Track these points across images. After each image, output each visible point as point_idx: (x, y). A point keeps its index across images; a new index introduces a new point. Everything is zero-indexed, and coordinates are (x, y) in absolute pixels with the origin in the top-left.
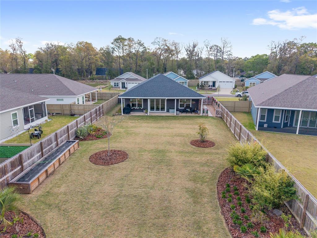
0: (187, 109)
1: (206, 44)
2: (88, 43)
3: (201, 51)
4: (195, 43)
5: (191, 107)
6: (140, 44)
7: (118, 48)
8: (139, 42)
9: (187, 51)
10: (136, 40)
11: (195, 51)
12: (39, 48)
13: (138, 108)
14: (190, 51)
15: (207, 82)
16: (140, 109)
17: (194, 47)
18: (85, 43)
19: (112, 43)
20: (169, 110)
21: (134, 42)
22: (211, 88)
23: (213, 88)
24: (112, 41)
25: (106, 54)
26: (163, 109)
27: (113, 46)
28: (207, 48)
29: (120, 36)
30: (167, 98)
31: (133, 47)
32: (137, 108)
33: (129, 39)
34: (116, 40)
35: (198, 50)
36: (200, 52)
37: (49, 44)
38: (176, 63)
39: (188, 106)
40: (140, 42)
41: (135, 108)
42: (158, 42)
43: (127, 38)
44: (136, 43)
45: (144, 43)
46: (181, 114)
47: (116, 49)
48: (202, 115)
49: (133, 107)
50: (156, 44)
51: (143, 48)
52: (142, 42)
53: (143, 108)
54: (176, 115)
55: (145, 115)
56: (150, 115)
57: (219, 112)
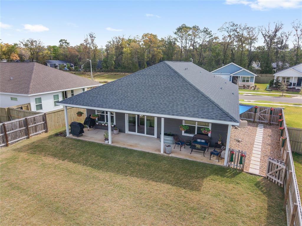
0: (199, 140)
1: (296, 25)
2: (153, 35)
3: (287, 36)
4: (277, 25)
5: (209, 135)
7: (181, 39)
8: (205, 30)
9: (264, 37)
10: (202, 28)
11: (277, 37)
12: (108, 42)
13: (106, 125)
14: (269, 37)
15: (288, 78)
17: (276, 31)
18: (150, 34)
21: (199, 31)
22: (293, 88)
23: (297, 88)
27: (175, 36)
28: (297, 30)
29: (184, 24)
31: (198, 36)
33: (194, 27)
34: (180, 30)
35: (282, 35)
36: (285, 38)
37: (118, 37)
38: (247, 53)
40: (207, 31)
41: (101, 124)
42: (227, 28)
43: (191, 26)
44: (202, 31)
45: (211, 31)
46: (180, 151)
47: (178, 40)
48: (228, 166)
49: (100, 122)
50: (224, 30)
51: (210, 37)
52: (209, 31)
53: (115, 124)
54: (164, 154)
55: (102, 143)
56: (112, 145)
57: (277, 168)
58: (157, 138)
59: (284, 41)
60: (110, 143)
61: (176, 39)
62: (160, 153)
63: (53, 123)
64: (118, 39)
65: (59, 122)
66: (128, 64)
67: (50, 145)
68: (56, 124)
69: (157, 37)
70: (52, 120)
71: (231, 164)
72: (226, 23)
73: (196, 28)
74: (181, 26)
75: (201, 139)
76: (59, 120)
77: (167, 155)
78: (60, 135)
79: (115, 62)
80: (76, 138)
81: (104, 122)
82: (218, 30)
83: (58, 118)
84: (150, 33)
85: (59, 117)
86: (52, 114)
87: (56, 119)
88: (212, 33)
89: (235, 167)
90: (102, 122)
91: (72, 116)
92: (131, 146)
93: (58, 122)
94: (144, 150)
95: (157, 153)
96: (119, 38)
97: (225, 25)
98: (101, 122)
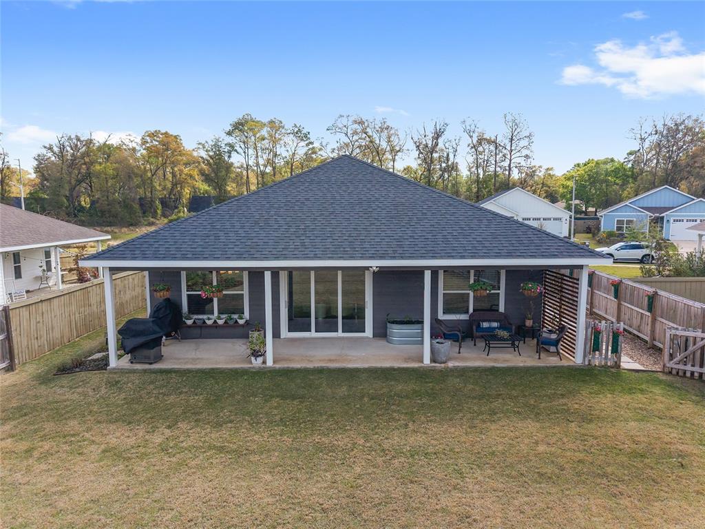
0: (485, 325)
1: (469, 127)
2: (172, 135)
3: (455, 146)
4: (438, 125)
5: (502, 309)
6: (301, 135)
7: (243, 146)
8: (296, 130)
9: (418, 147)
10: (289, 126)
11: (439, 146)
12: (45, 147)
13: (221, 322)
14: (426, 147)
16: (231, 323)
17: (438, 135)
18: (162, 134)
19: (229, 133)
20: (386, 328)
21: (283, 131)
24: (229, 128)
25: (212, 159)
26: (354, 319)
27: (230, 140)
28: (471, 137)
29: (247, 115)
30: (375, 264)
31: (282, 142)
32: (214, 317)
33: (271, 122)
34: (239, 126)
35: (447, 145)
36: (451, 150)
39: (487, 309)
40: (300, 131)
41: (202, 322)
42: (345, 126)
43: (265, 120)
44: (289, 131)
45: (309, 133)
46: (459, 353)
47: (237, 148)
48: (587, 363)
49: (196, 317)
50: (339, 130)
51: (307, 145)
52: (304, 131)
53: (248, 318)
54: (433, 364)
55: (246, 366)
56: (278, 366)
57: (694, 344)
58: (374, 336)
59: (451, 156)
60: (270, 363)
61: (231, 146)
62: (423, 365)
63: (26, 339)
64: (75, 141)
65: (41, 338)
66: (108, 205)
67: (75, 396)
68: (33, 341)
69: (181, 139)
70: (22, 332)
71: (593, 357)
72: (341, 116)
73: (274, 125)
74: (241, 117)
75: (489, 321)
76: (40, 331)
77: (443, 365)
78: (77, 370)
79: (68, 200)
80: (147, 366)
81: (211, 316)
82: (328, 130)
83: (39, 322)
84: (163, 131)
85: (41, 321)
86: (21, 309)
87: (33, 327)
88: (312, 138)
89: (603, 364)
90: (205, 317)
91: (73, 317)
92: (330, 361)
93: (37, 338)
94: (379, 365)
95: (416, 365)
96: (78, 139)
97: (339, 120)
98: (201, 317)
